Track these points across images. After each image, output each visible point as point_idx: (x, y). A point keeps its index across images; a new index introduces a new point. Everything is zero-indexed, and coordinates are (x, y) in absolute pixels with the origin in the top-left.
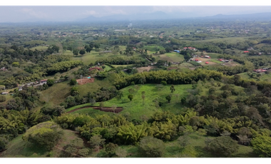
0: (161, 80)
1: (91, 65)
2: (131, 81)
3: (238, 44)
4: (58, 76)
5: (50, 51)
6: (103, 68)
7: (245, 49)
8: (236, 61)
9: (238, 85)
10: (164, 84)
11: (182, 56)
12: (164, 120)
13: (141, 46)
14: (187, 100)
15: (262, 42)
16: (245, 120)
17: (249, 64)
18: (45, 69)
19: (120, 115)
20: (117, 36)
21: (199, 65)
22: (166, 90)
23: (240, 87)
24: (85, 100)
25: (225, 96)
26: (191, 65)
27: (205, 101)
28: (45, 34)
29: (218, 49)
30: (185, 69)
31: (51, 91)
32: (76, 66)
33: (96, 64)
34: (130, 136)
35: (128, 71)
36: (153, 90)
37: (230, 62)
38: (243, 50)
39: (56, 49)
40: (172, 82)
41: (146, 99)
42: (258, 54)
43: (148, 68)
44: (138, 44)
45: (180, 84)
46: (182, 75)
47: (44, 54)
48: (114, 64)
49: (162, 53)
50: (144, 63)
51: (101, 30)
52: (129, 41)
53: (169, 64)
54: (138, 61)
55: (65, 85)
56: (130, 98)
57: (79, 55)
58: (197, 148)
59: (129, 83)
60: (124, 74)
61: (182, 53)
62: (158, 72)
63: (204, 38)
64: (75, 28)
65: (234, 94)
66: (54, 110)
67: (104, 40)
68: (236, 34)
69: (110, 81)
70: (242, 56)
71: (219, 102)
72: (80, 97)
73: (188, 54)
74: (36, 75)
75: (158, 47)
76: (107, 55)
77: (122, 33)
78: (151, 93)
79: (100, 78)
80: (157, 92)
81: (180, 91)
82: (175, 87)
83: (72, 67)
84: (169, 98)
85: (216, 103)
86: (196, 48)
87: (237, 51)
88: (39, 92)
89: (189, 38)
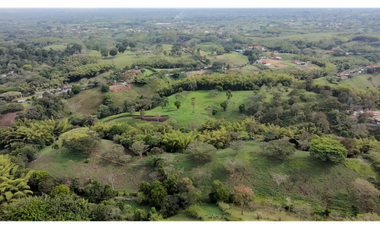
0: (215, 84)
1: (126, 68)
2: (179, 87)
3: (321, 42)
4: (85, 83)
5: (70, 51)
6: (143, 71)
7: (330, 48)
8: (314, 63)
9: (310, 90)
10: (220, 90)
11: (246, 57)
12: (217, 127)
13: (193, 45)
14: (246, 108)
15: (354, 40)
16: (310, 126)
17: (331, 67)
18: (67, 74)
19: (165, 123)
20: (160, 31)
21: (266, 68)
22: (222, 97)
23: (312, 93)
24: (121, 109)
25: (291, 103)
26: (256, 68)
27: (268, 108)
28: (58, 29)
29: (295, 48)
30: (248, 72)
31: (78, 100)
32: (107, 69)
33: (133, 67)
34: (177, 142)
35: (175, 76)
36: (207, 97)
37: (307, 64)
38: (326, 49)
39: (78, 48)
40: (229, 87)
41: (196, 107)
42: (344, 55)
43: (201, 72)
44: (189, 42)
45: (239, 90)
46: (242, 79)
47: (63, 54)
48: (156, 67)
49: (219, 54)
50: (195, 66)
51: (136, 24)
52: (176, 38)
53: (228, 67)
54: (188, 63)
55: (95, 92)
56: (177, 105)
57: (109, 56)
58: (251, 153)
59: (176, 90)
60: (169, 80)
61: (246, 54)
62: (212, 76)
63: (278, 34)
64: (99, 20)
65: (303, 100)
66: (84, 121)
67: (141, 38)
68: (323, 29)
69: (152, 88)
70: (324, 56)
71: (285, 109)
72: (115, 106)
73: (254, 55)
74: (56, 81)
75: (215, 46)
76: (147, 57)
77: (165, 27)
78: (203, 100)
79: (139, 84)
80: (211, 100)
81: (239, 98)
82: (233, 93)
83: (101, 72)
84: (224, 106)
85: (280, 109)
86: (265, 47)
87: (319, 51)
88: (63, 101)
89: (258, 34)
